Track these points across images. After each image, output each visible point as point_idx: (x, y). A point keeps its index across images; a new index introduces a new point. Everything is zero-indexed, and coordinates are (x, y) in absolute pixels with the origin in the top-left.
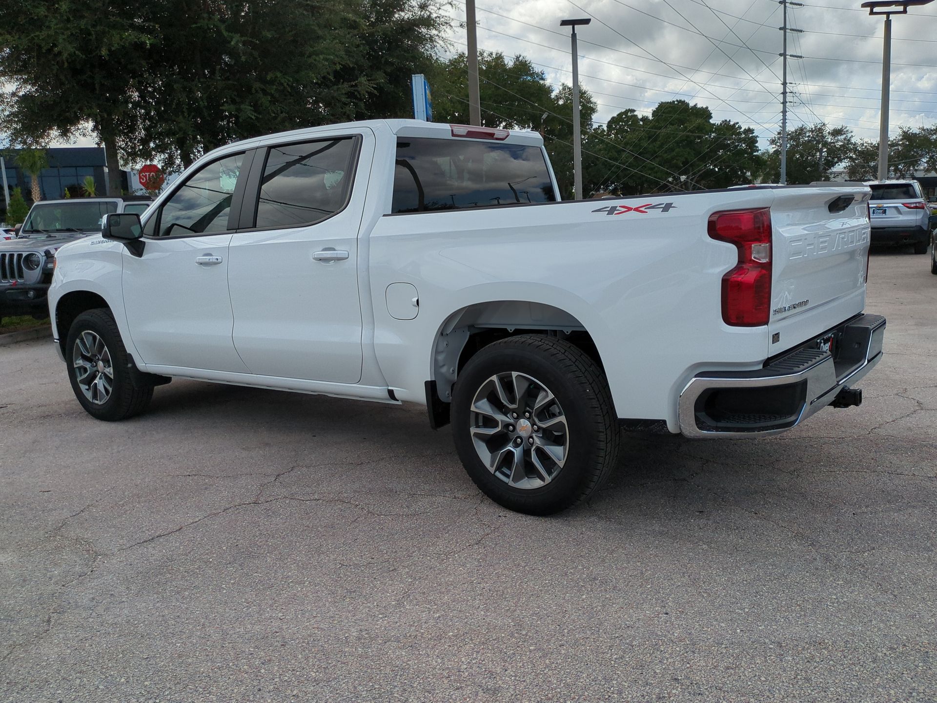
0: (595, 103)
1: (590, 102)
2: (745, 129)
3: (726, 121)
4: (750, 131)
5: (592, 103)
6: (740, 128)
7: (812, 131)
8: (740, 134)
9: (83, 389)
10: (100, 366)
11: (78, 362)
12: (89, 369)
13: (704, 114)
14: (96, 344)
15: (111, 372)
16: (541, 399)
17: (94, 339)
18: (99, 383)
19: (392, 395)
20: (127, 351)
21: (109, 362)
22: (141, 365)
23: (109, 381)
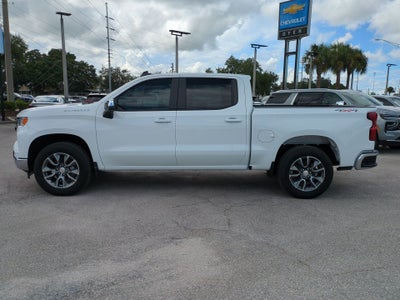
2: (90, 66)
3: (82, 61)
4: (92, 66)
5: (25, 45)
6: (88, 65)
7: (115, 70)
8: (88, 67)
9: (49, 182)
10: (62, 170)
11: (46, 169)
12: (54, 172)
13: (73, 57)
14: (66, 159)
15: (76, 172)
16: (316, 164)
17: (62, 157)
18: (63, 178)
19: (250, 168)
20: (94, 161)
21: (76, 167)
22: (101, 167)
23: (74, 176)
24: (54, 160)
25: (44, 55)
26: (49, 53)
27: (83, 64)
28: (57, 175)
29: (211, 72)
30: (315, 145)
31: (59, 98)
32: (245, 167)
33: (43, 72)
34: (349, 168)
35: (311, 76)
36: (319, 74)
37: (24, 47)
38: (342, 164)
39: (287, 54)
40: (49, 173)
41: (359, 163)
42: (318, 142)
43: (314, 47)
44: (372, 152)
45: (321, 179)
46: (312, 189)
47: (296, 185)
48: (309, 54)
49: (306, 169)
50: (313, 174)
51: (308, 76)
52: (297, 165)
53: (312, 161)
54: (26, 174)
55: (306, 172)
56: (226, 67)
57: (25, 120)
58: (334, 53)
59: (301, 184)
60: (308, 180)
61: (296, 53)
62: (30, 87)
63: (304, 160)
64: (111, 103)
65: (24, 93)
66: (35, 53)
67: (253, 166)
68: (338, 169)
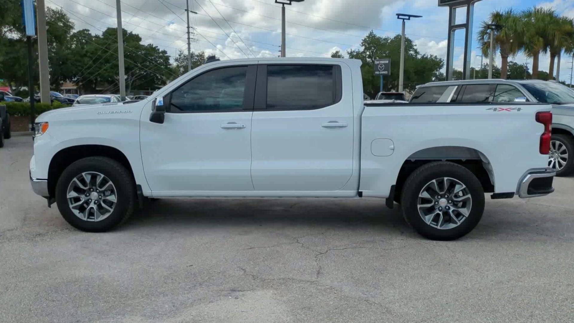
0: (73, 23)
1: (68, 22)
2: (162, 51)
3: (150, 44)
4: (164, 52)
5: (70, 23)
6: (159, 50)
7: (197, 56)
8: (159, 53)
9: (76, 212)
10: (94, 195)
11: (73, 194)
12: (83, 198)
13: (137, 38)
14: (99, 180)
15: (113, 198)
16: (458, 188)
17: (94, 177)
18: (95, 207)
19: (360, 194)
20: (138, 183)
21: (112, 192)
22: (147, 192)
23: (110, 204)
24: (83, 181)
25: (97, 37)
26: (104, 34)
27: (152, 49)
28: (87, 203)
29: (339, 57)
30: (459, 162)
31: (113, 97)
32: (353, 192)
33: (95, 62)
34: (509, 195)
35: (492, 60)
36: (504, 58)
37: (68, 27)
38: (497, 190)
39: (452, 28)
40: (77, 200)
41: (525, 188)
42: (464, 157)
43: (497, 16)
44: (545, 171)
45: (466, 212)
46: (452, 226)
47: (428, 219)
48: (488, 27)
49: (442, 196)
50: (455, 204)
51: (486, 61)
52: (429, 190)
53: (452, 185)
54: (46, 201)
55: (443, 202)
56: (362, 49)
57: (46, 125)
58: (527, 24)
59: (436, 219)
60: (446, 213)
61: (466, 26)
62: (77, 83)
63: (441, 184)
64: (160, 101)
65: (68, 91)
66: (84, 33)
67: (365, 192)
68: (493, 197)
